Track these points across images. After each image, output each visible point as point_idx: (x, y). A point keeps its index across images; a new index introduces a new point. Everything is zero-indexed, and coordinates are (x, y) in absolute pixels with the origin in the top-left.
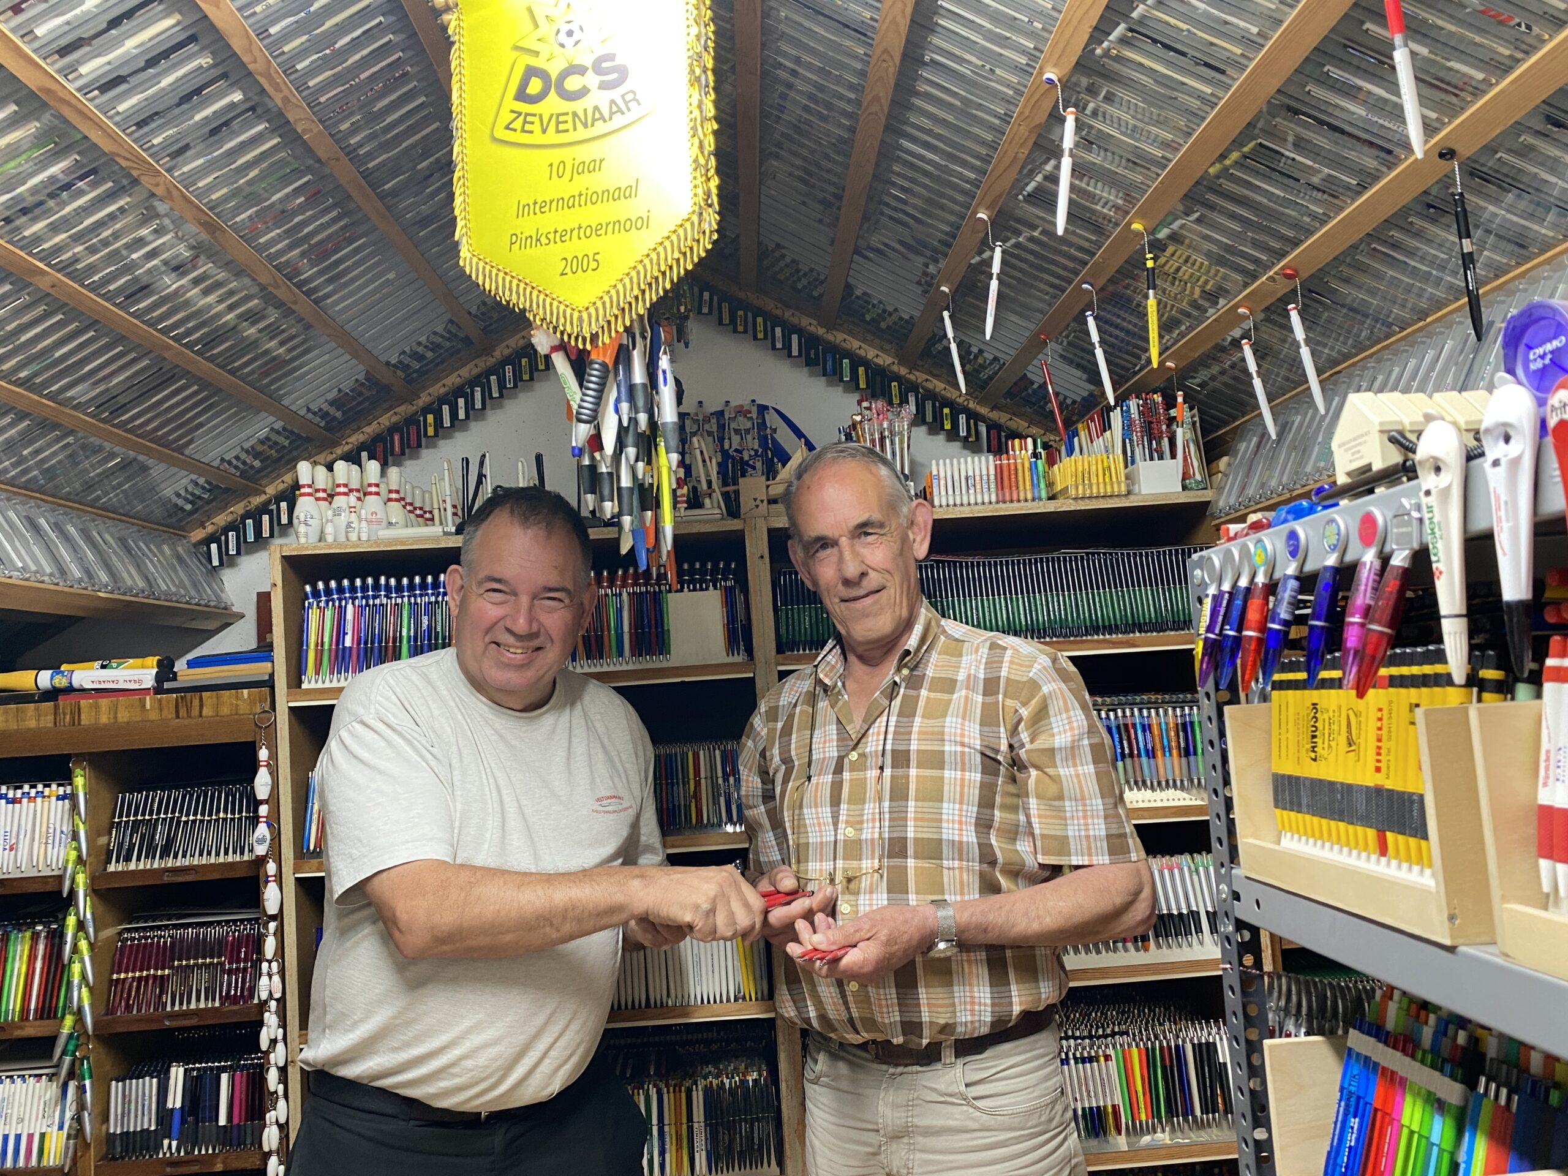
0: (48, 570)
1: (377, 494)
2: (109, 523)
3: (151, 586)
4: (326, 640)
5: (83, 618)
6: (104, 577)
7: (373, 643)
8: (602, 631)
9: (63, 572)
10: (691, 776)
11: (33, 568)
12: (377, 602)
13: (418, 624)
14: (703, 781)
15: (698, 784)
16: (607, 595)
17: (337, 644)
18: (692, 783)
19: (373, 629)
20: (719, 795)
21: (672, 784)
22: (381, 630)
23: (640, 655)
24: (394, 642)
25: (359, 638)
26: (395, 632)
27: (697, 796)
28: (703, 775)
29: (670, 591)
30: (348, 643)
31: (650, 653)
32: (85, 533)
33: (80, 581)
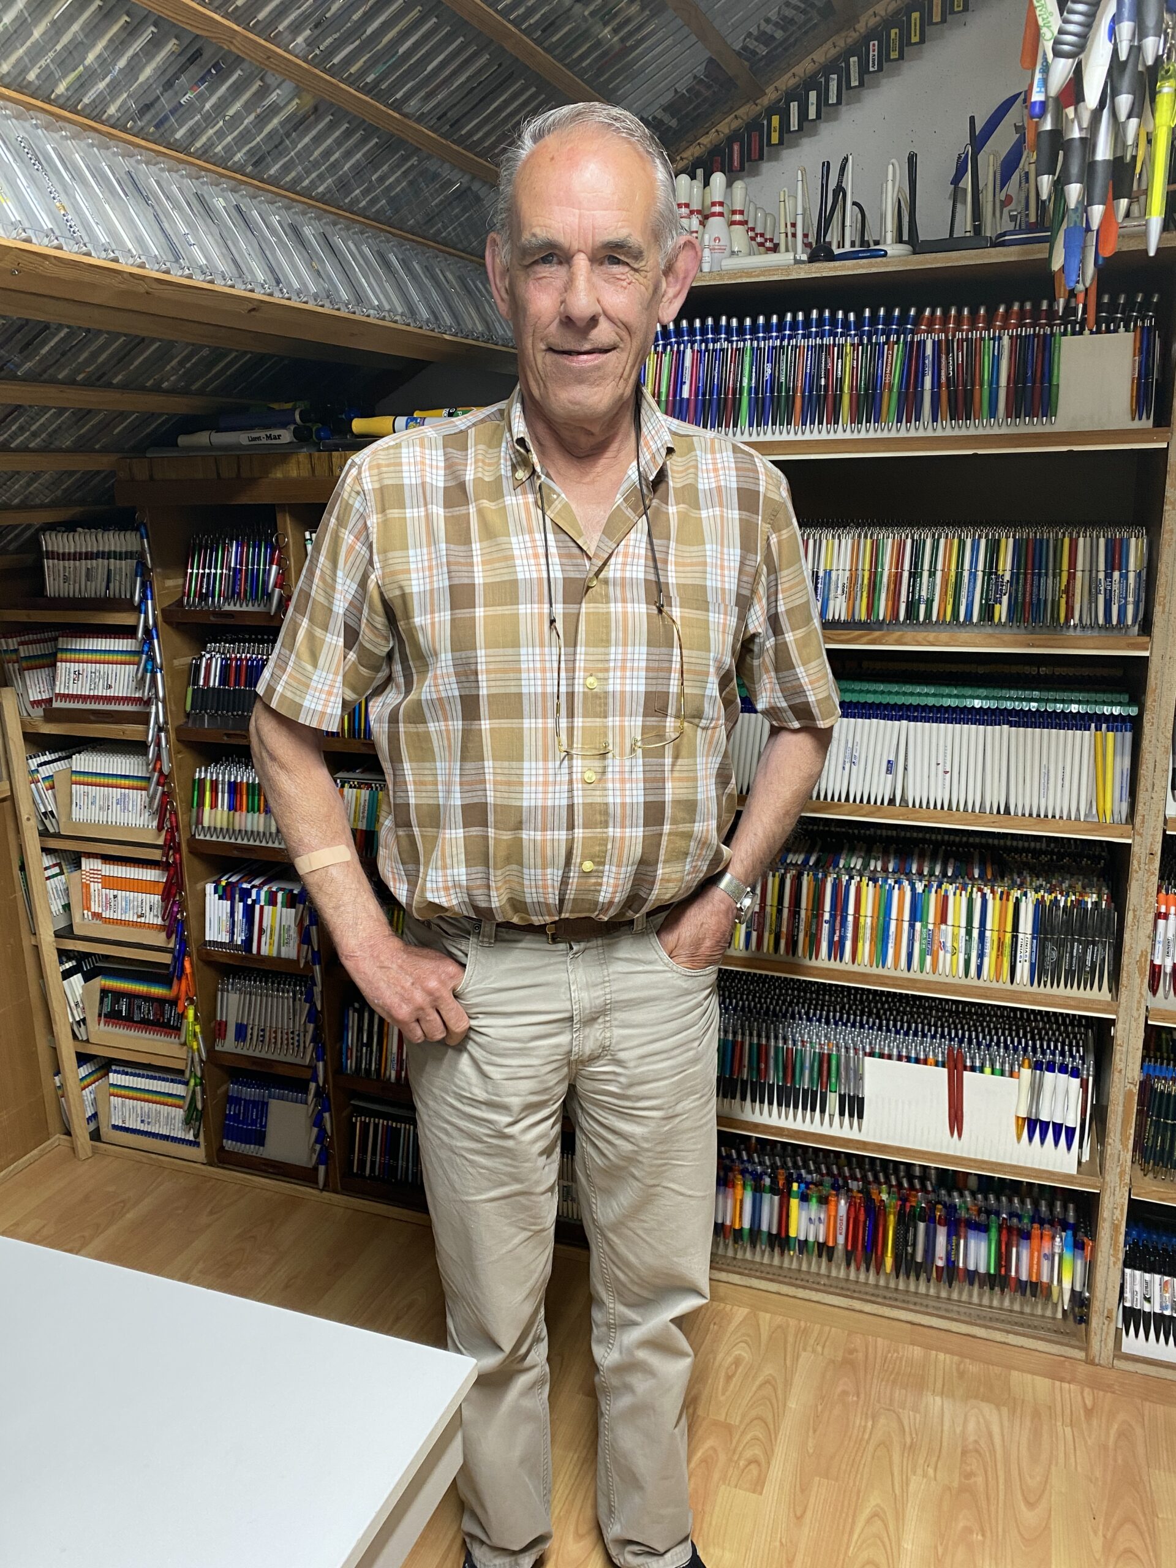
0: (400, 310)
1: (721, 214)
2: (451, 260)
3: (490, 331)
4: (664, 390)
5: (431, 362)
6: (448, 320)
7: (711, 394)
8: (973, 385)
9: (412, 311)
10: (1065, 567)
11: (387, 307)
12: (718, 346)
13: (760, 372)
14: (1079, 574)
15: (1072, 577)
16: (982, 339)
17: (675, 396)
18: (1065, 575)
19: (713, 379)
20: (1098, 592)
21: (1040, 575)
22: (720, 379)
23: (1018, 416)
24: (734, 394)
25: (697, 388)
26: (735, 384)
27: (1069, 591)
28: (1080, 567)
29: (1065, 334)
30: (685, 395)
31: (1031, 414)
32: (428, 269)
33: (428, 321)
